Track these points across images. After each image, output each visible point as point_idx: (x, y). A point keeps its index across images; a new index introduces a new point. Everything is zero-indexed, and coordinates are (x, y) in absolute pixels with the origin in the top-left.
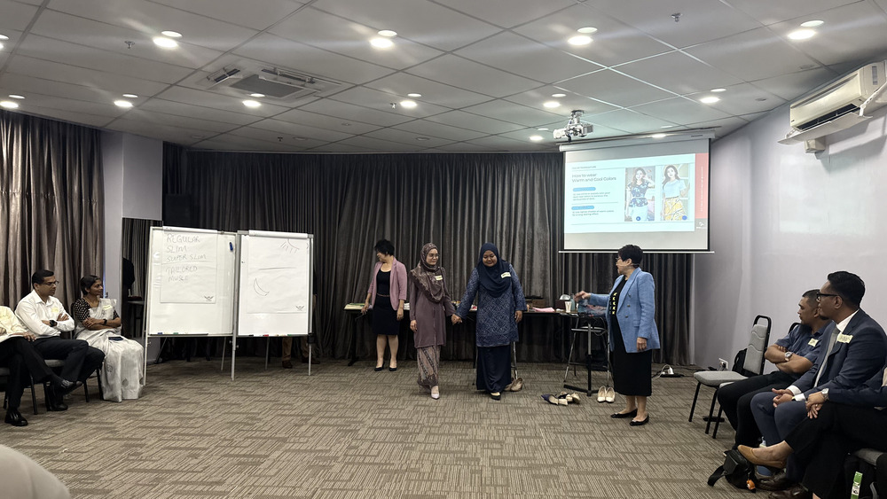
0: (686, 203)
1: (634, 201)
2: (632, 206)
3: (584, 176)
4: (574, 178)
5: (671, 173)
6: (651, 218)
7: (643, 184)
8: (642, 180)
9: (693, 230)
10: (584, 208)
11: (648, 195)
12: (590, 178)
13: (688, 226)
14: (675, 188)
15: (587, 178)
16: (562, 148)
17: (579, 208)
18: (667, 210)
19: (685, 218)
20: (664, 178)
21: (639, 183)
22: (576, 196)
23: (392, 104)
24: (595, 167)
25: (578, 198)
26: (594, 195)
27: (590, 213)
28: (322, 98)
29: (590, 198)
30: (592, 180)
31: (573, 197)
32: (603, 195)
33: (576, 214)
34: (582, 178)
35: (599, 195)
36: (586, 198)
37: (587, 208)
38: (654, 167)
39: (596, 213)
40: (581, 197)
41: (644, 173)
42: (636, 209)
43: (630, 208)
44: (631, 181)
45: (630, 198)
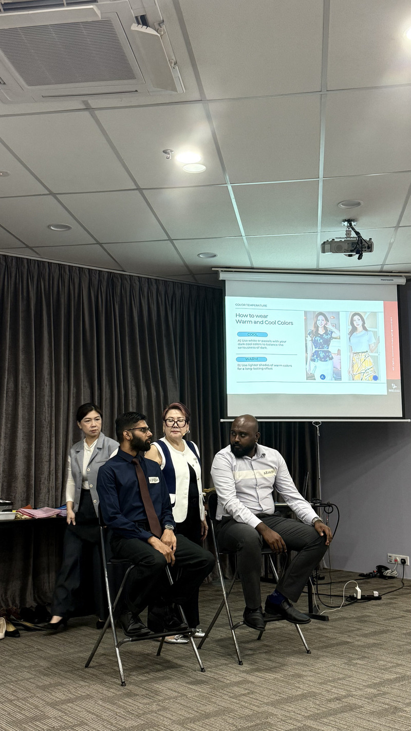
0: (376, 360)
1: (316, 353)
2: (313, 360)
3: (251, 316)
4: (238, 318)
5: (358, 322)
6: (337, 376)
7: (326, 333)
8: (325, 328)
9: (386, 394)
10: (253, 359)
11: (333, 347)
12: (260, 319)
13: (380, 388)
14: (363, 342)
15: (253, 320)
16: (222, 276)
17: (247, 359)
18: (356, 368)
19: (375, 378)
20: (351, 327)
21: (321, 331)
22: (242, 342)
23: (165, 152)
24: (266, 306)
25: (245, 346)
26: (265, 343)
27: (261, 367)
28: (88, 108)
29: (260, 346)
30: (262, 323)
31: (239, 344)
32: (278, 343)
33: (242, 367)
34: (248, 319)
35: (272, 343)
36: (254, 346)
37: (257, 359)
38: (338, 313)
39: (270, 367)
40: (248, 344)
41: (327, 319)
42: (319, 364)
43: (312, 363)
44: (312, 328)
45: (312, 349)
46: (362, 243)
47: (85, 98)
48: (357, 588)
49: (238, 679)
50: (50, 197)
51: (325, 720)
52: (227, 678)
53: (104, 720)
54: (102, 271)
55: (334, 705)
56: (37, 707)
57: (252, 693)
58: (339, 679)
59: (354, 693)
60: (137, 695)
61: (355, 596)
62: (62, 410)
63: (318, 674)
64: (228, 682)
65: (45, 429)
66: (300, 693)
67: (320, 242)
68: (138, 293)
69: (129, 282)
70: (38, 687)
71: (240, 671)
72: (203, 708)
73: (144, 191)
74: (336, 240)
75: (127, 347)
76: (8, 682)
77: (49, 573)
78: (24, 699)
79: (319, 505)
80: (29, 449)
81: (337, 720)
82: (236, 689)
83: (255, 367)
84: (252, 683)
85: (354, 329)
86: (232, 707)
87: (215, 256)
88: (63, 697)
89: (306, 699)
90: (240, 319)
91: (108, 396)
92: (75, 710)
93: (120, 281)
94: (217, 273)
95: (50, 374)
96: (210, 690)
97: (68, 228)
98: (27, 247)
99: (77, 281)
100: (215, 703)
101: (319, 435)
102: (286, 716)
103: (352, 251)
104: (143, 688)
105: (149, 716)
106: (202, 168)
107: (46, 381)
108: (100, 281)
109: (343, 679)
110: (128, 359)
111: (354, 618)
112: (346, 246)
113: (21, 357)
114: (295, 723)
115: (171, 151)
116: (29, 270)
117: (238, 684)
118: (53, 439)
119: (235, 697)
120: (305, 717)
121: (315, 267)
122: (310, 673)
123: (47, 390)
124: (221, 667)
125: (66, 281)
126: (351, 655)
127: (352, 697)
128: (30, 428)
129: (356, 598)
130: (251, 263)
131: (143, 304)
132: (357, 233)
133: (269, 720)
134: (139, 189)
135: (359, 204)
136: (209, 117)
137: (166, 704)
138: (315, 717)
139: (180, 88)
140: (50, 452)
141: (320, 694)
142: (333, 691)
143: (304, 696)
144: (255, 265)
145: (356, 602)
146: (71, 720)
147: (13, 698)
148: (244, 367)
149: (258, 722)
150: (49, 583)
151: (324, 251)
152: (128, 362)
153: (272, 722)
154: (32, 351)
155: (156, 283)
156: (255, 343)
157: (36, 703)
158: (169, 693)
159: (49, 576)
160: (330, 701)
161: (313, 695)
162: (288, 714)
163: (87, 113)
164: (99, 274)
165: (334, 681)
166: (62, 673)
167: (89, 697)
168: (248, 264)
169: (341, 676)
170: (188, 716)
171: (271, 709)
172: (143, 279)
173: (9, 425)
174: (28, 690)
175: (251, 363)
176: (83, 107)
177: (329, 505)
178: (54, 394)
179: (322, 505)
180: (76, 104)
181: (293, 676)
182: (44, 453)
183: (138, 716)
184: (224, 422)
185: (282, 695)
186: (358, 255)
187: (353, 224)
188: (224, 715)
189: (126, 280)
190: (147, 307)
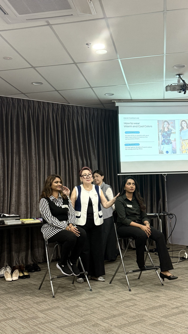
1: (164, 141)
2: (163, 144)
3: (132, 123)
4: (125, 125)
5: (184, 125)
6: (174, 152)
7: (168, 131)
8: (168, 128)
10: (133, 144)
11: (172, 138)
12: (136, 125)
14: (187, 134)
15: (132, 125)
16: (117, 104)
17: (130, 145)
18: (183, 147)
20: (181, 127)
21: (166, 130)
22: (127, 137)
23: (87, 44)
24: (138, 118)
25: (129, 138)
26: (139, 136)
27: (137, 148)
28: (49, 24)
29: (136, 138)
30: (137, 127)
31: (126, 137)
32: (145, 136)
33: (127, 149)
34: (130, 125)
35: (142, 136)
36: (133, 138)
37: (135, 144)
38: (175, 120)
39: (141, 148)
40: (130, 137)
41: (169, 124)
42: (165, 146)
43: (162, 146)
44: (161, 128)
45: (162, 139)
46: (186, 86)
47: (47, 20)
48: (186, 253)
49: (129, 298)
50: (32, 69)
51: (171, 318)
52: (124, 298)
53: (65, 319)
54: (58, 104)
55: (175, 311)
56: (34, 313)
57: (136, 305)
58: (177, 298)
59: (185, 305)
60: (81, 306)
61: (185, 257)
62: (42, 172)
63: (167, 295)
64: (124, 299)
65: (34, 181)
66: (159, 305)
67: (165, 86)
68: (76, 114)
69: (72, 108)
70: (34, 303)
71: (130, 294)
72: (112, 312)
73: (77, 64)
74: (173, 85)
75: (72, 140)
76: (20, 301)
77: (38, 248)
78: (28, 309)
79: (166, 214)
80: (27, 191)
81: (177, 318)
82: (127, 303)
83: (134, 148)
84: (135, 300)
85: (182, 128)
86: (126, 312)
87: (113, 94)
88: (46, 308)
89: (161, 308)
90: (126, 125)
91: (63, 164)
92: (52, 314)
93: (67, 108)
94: (114, 103)
95: (35, 154)
96: (115, 303)
97: (42, 83)
98: (22, 93)
99: (47, 109)
100: (118, 310)
101: (166, 180)
102: (152, 316)
103: (181, 90)
104: (84, 303)
105: (87, 316)
106: (105, 52)
107: (34, 158)
108: (58, 109)
109: (180, 297)
110: (72, 146)
111: (185, 268)
112: (178, 88)
113: (22, 146)
114: (156, 319)
115: (90, 44)
116: (23, 105)
117: (129, 300)
118: (38, 185)
119: (128, 307)
120: (161, 317)
121: (162, 98)
122: (163, 295)
123: (34, 162)
124: (120, 292)
125: (42, 109)
126: (183, 286)
127: (184, 306)
128: (27, 180)
129: (185, 258)
130: (131, 97)
131: (79, 119)
132: (183, 81)
133: (144, 318)
134: (75, 63)
135: (184, 66)
136: (108, 26)
137: (95, 310)
138: (165, 317)
139: (93, 12)
140: (37, 191)
141: (168, 305)
142: (174, 304)
143: (160, 306)
144: (133, 99)
145: (185, 260)
146: (50, 319)
147: (22, 308)
148: (129, 149)
149: (139, 319)
150: (39, 253)
151: (167, 91)
152: (73, 147)
153: (146, 319)
154: (27, 143)
155: (85, 109)
156: (134, 136)
157: (33, 310)
158: (96, 305)
159: (38, 250)
160: (173, 308)
161: (165, 306)
162: (153, 315)
163: (48, 27)
164: (57, 105)
165: (175, 299)
166: (45, 296)
167: (58, 307)
168: (129, 98)
169: (178, 296)
170: (105, 316)
171: (144, 313)
172: (78, 107)
173: (17, 179)
174: (30, 304)
175: (132, 146)
176: (46, 24)
177: (172, 215)
178: (37, 164)
179: (167, 214)
180: (43, 22)
181: (155, 296)
182: (34, 192)
183: (82, 317)
184: (119, 175)
185: (150, 306)
186: (184, 92)
187: (181, 76)
188: (122, 315)
189: (70, 108)
190: (80, 120)
